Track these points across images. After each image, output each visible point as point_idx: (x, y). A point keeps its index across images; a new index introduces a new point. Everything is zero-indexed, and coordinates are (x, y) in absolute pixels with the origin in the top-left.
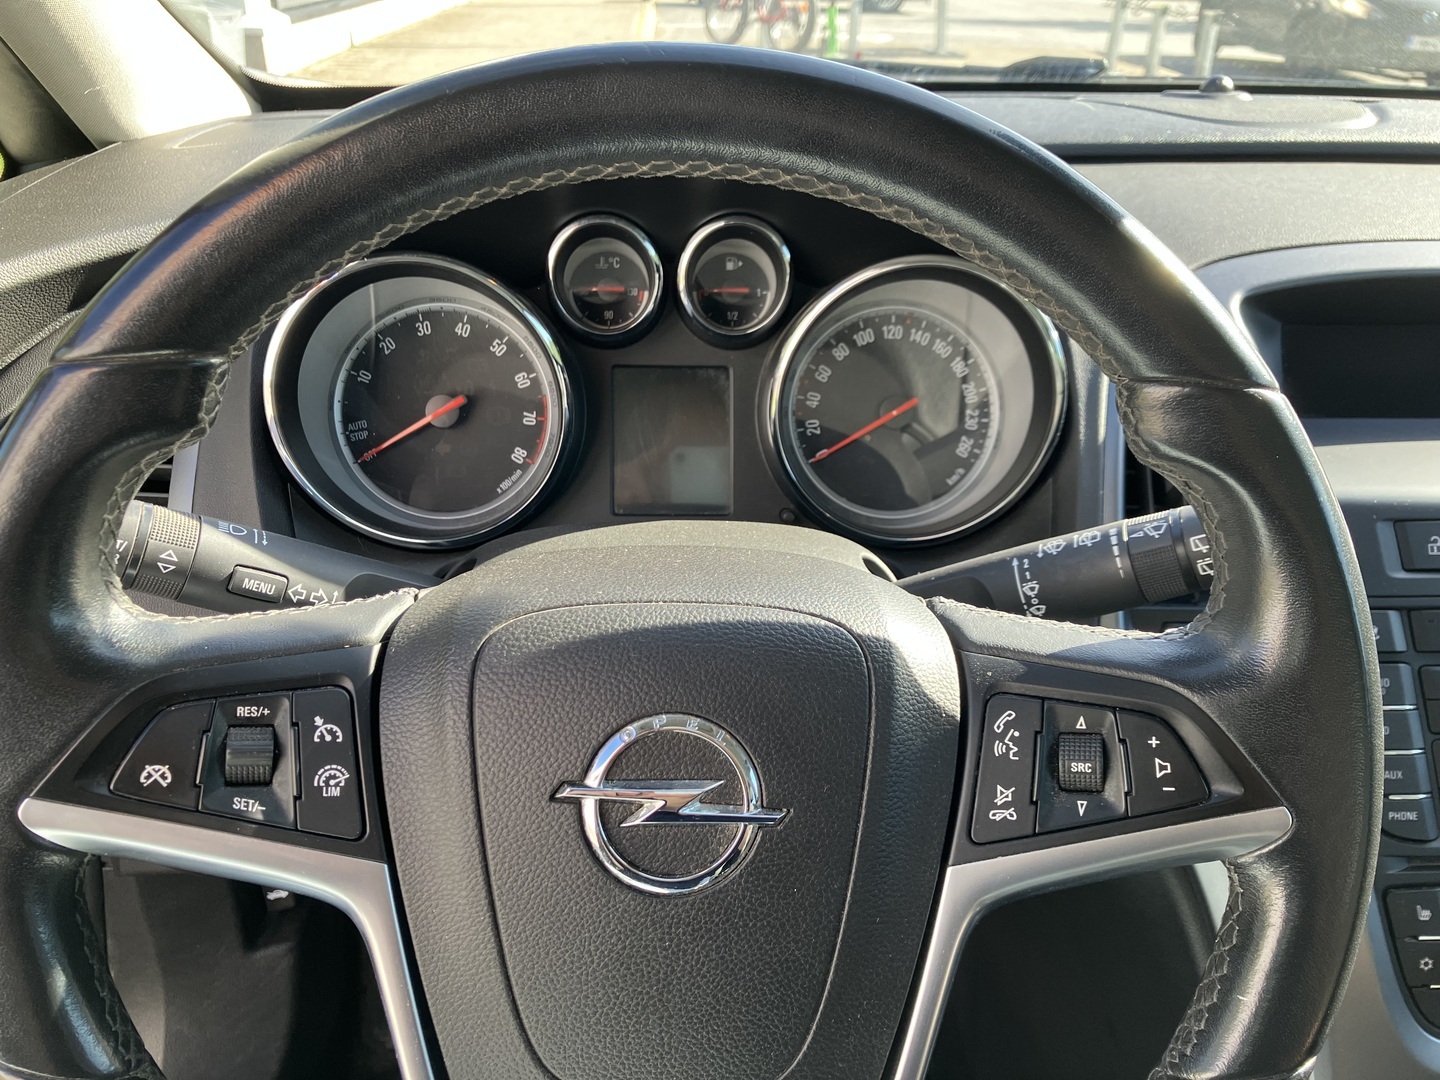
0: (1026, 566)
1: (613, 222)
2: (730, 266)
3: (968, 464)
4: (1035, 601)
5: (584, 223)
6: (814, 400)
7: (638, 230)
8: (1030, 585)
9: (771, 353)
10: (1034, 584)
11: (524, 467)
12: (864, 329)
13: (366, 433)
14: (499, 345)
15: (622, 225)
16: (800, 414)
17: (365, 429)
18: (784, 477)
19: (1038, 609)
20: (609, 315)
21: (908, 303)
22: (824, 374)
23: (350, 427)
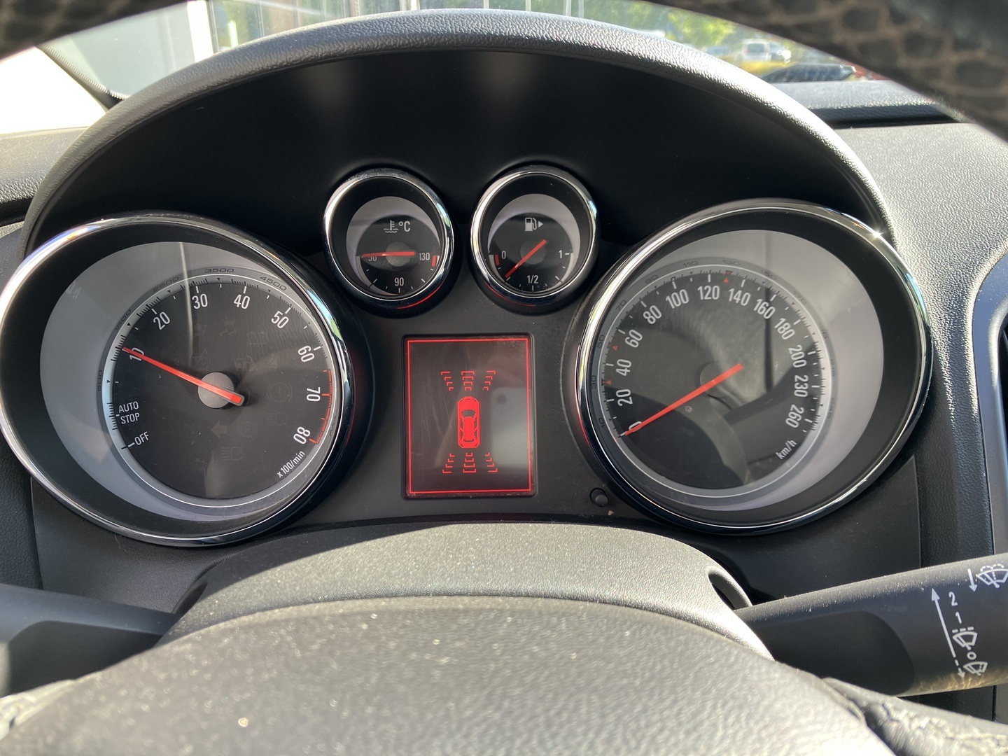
0: (954, 604)
1: (395, 175)
2: (529, 227)
3: (799, 436)
4: (971, 655)
5: (363, 177)
6: (624, 368)
7: (423, 184)
8: (963, 632)
9: (576, 318)
10: (970, 631)
11: (307, 448)
12: (678, 291)
13: (137, 415)
14: (281, 317)
15: (406, 179)
16: (609, 383)
17: (137, 411)
18: (595, 455)
19: (976, 667)
20: (399, 282)
21: (725, 261)
22: (635, 339)
23: (121, 409)
